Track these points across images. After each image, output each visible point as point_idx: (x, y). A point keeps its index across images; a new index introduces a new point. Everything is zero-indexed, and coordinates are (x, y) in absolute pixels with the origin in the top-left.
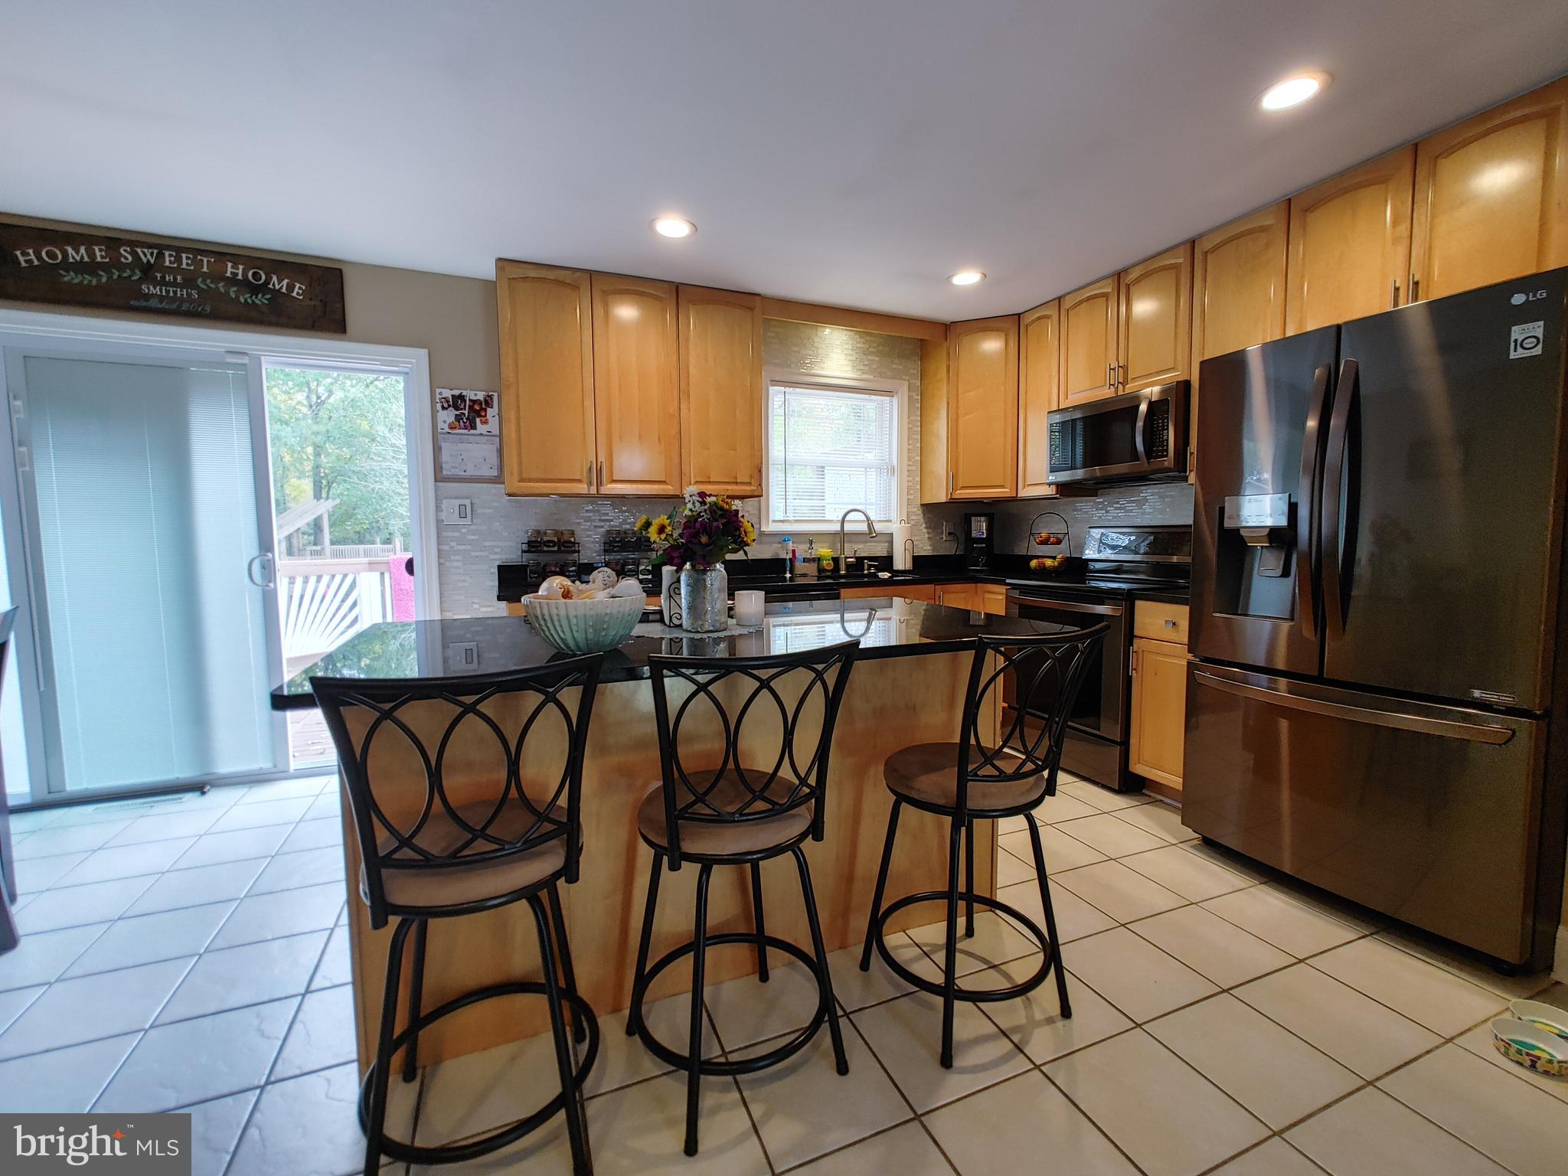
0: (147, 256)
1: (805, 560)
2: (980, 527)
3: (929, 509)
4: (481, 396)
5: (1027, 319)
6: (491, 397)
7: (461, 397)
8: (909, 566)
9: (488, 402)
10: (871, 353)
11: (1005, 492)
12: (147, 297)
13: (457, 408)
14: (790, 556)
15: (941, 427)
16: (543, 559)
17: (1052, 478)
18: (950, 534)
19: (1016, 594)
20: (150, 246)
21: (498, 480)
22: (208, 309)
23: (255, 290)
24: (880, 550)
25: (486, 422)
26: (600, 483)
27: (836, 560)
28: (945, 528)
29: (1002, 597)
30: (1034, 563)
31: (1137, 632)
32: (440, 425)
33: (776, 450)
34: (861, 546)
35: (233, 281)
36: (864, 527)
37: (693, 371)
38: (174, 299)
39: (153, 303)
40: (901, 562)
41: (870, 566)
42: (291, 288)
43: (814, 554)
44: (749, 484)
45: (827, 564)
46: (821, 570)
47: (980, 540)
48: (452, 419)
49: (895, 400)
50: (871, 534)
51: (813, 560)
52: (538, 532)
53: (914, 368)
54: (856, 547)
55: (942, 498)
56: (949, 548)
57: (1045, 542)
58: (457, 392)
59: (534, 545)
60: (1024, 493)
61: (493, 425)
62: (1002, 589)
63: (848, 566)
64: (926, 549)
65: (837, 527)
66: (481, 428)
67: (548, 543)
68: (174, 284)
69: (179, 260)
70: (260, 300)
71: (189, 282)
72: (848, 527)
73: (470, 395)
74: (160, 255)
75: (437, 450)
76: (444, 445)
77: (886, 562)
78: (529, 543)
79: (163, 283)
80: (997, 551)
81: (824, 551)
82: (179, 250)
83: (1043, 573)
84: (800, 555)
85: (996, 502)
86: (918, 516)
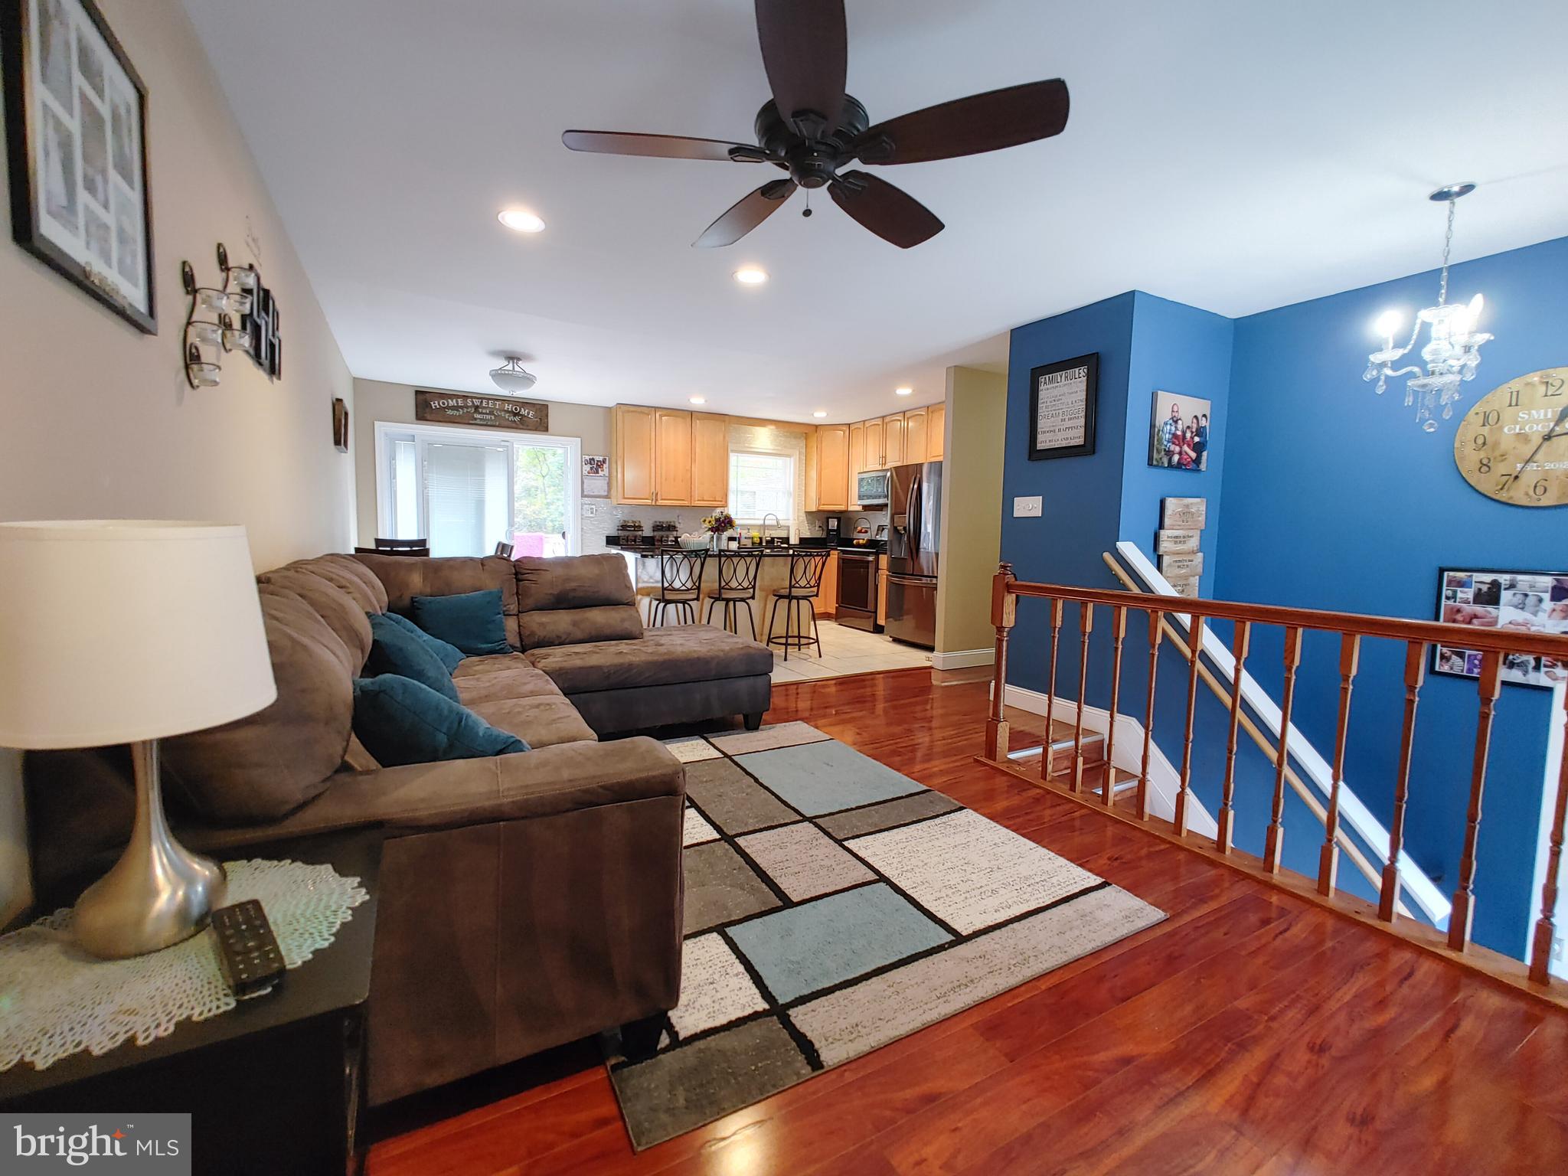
0: (477, 402)
1: (746, 538)
2: (833, 524)
3: (808, 513)
4: (601, 459)
5: (852, 427)
6: (605, 459)
7: (593, 459)
8: (797, 542)
9: (604, 461)
10: (781, 437)
11: (842, 508)
12: (476, 419)
13: (591, 464)
14: (738, 536)
15: (813, 474)
16: (626, 533)
17: (859, 503)
18: (820, 527)
19: (841, 554)
20: (478, 398)
21: (607, 497)
22: (497, 423)
23: (515, 415)
24: (784, 535)
25: (603, 471)
26: (657, 500)
27: (761, 539)
28: (817, 524)
29: (836, 556)
30: (855, 542)
31: (880, 567)
32: (584, 472)
33: (732, 484)
34: (773, 532)
35: (507, 411)
36: (775, 523)
37: (697, 450)
38: (486, 420)
39: (478, 422)
40: (794, 540)
41: (778, 542)
42: (528, 413)
43: (750, 535)
44: (721, 501)
45: (757, 540)
46: (753, 543)
47: (834, 530)
48: (589, 469)
49: (792, 459)
50: (778, 526)
51: (749, 538)
52: (625, 521)
53: (803, 443)
54: (771, 532)
55: (814, 509)
56: (818, 534)
57: (860, 532)
58: (591, 457)
59: (624, 527)
60: (851, 508)
61: (606, 472)
62: (836, 552)
63: (767, 542)
64: (807, 535)
65: (761, 522)
66: (601, 473)
67: (629, 526)
68: (486, 414)
69: (488, 404)
70: (517, 419)
71: (491, 413)
72: (767, 523)
73: (597, 458)
74: (482, 402)
75: (582, 483)
76: (585, 481)
77: (786, 540)
78: (622, 526)
79: (482, 413)
80: (842, 536)
81: (755, 534)
82: (489, 399)
83: (859, 546)
84: (743, 535)
85: (841, 512)
86: (803, 517)
